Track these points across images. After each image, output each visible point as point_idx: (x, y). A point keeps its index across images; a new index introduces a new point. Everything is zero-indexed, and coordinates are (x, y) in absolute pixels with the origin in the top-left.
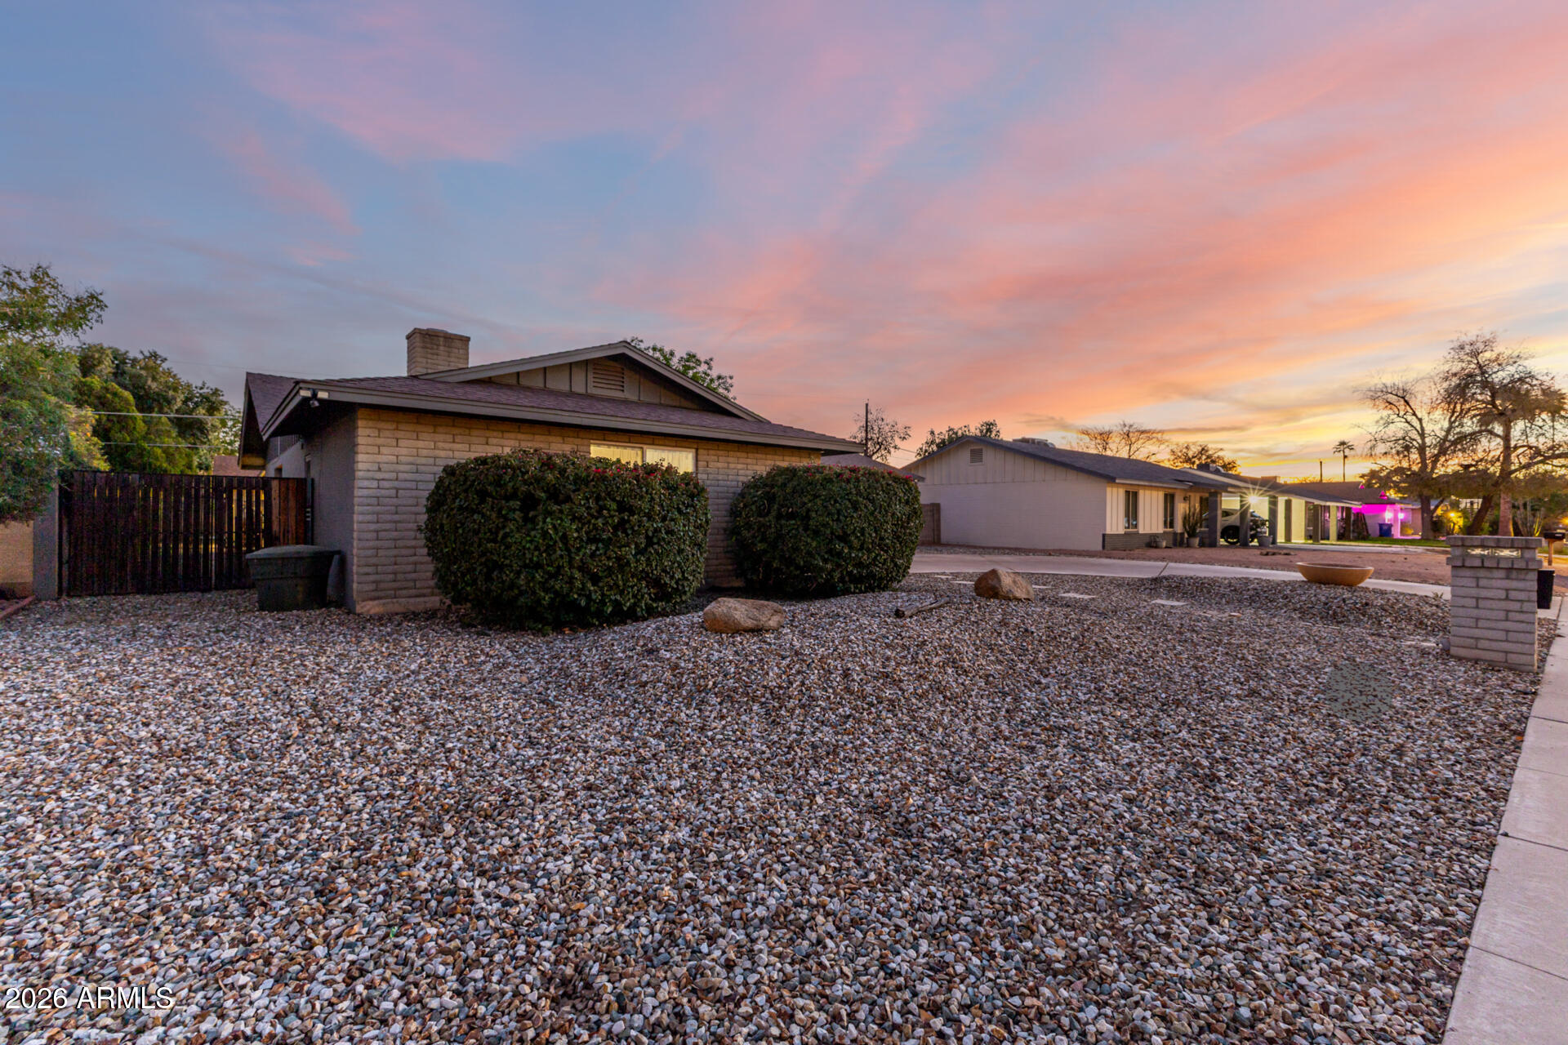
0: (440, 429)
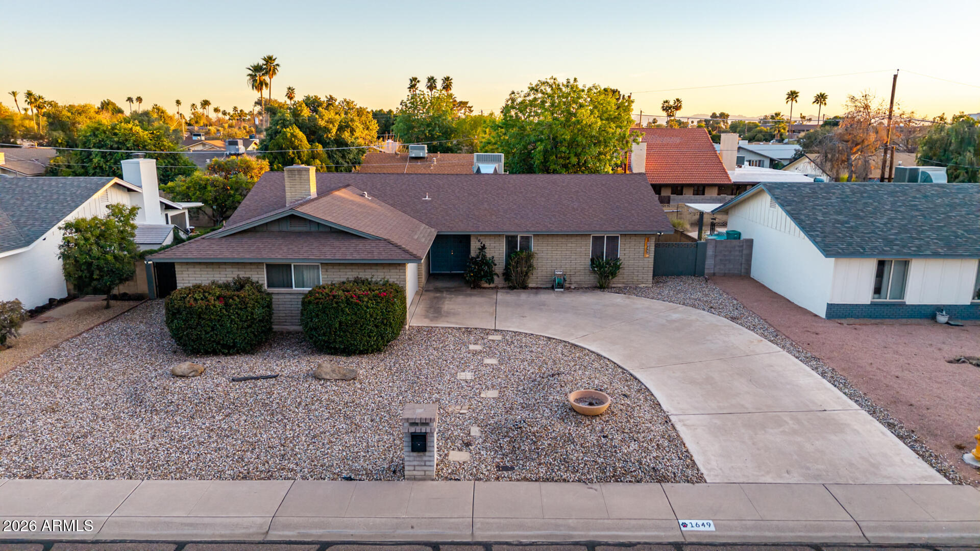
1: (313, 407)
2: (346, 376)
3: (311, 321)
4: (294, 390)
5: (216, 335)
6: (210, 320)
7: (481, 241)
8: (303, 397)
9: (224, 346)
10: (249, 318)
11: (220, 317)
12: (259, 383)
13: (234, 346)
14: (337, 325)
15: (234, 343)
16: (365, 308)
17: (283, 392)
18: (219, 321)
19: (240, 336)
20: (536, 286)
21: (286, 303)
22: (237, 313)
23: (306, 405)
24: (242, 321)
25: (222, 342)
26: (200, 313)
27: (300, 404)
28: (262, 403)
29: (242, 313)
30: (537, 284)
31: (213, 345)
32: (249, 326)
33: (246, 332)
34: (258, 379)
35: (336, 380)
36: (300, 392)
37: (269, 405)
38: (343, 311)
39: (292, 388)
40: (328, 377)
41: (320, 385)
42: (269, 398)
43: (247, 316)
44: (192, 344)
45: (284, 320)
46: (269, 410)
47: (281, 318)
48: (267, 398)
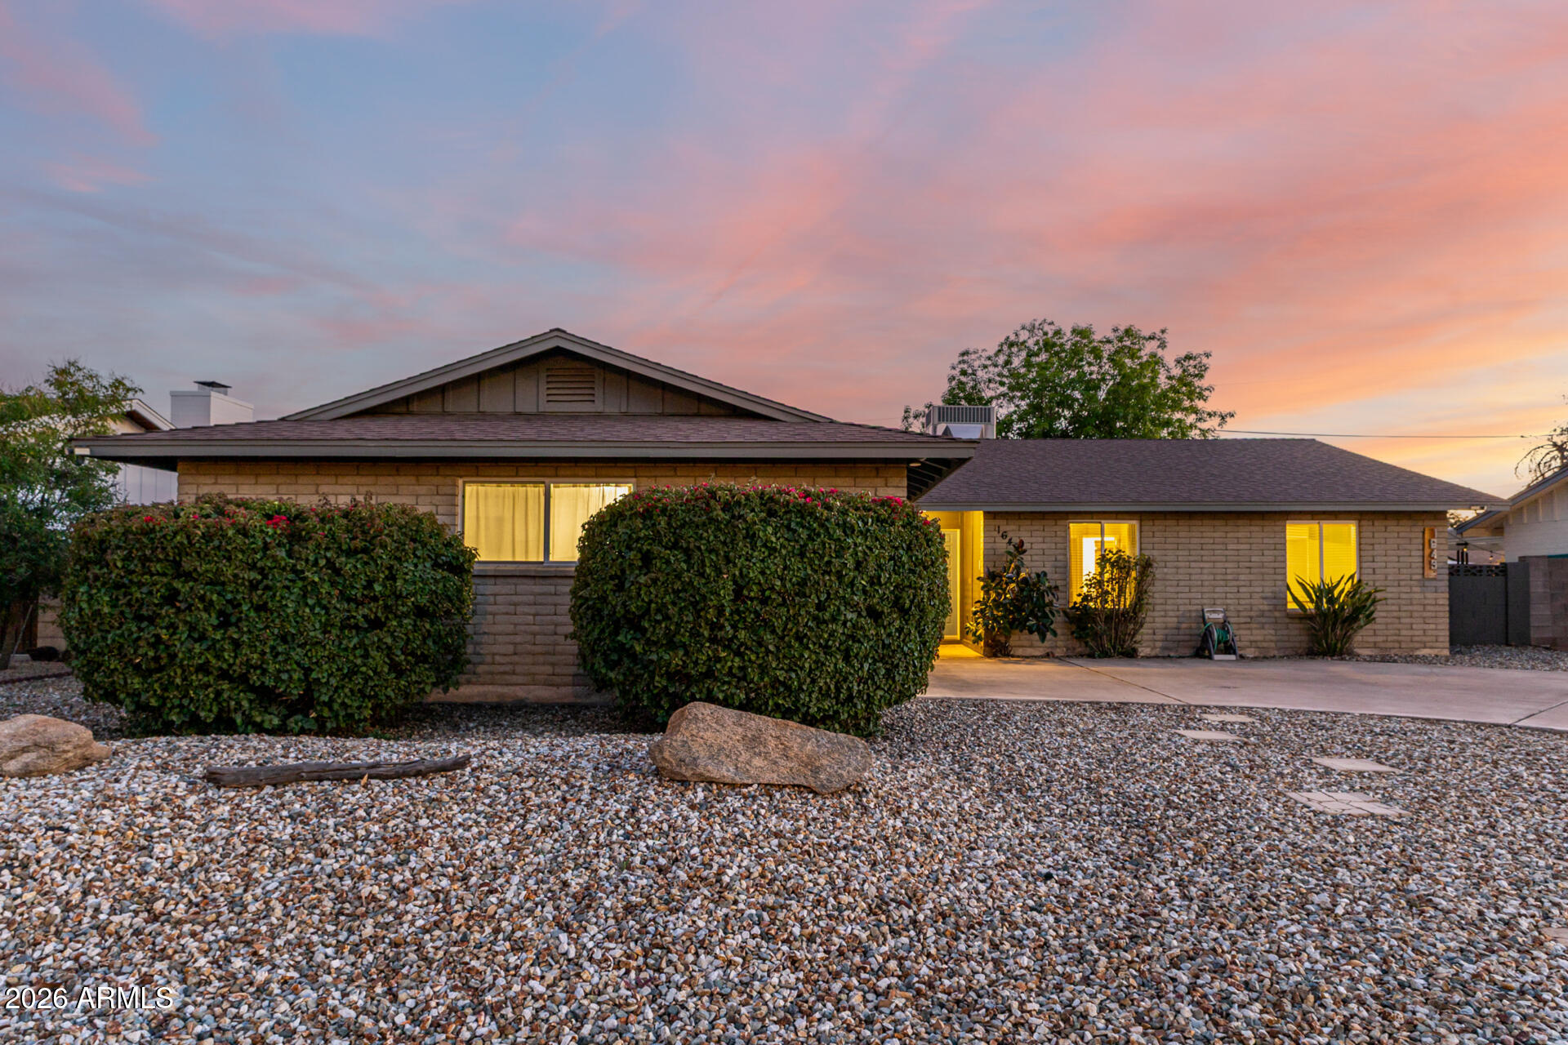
0: (261, 479)
1: (679, 926)
2: (816, 771)
3: (620, 588)
4: (546, 829)
5: (237, 644)
6: (215, 582)
7: (1010, 535)
8: (602, 865)
9: (266, 696)
10: (377, 588)
11: (261, 571)
12: (354, 797)
13: (306, 703)
14: (727, 594)
15: (310, 686)
16: (839, 533)
17: (480, 837)
18: (253, 586)
19: (332, 658)
20: (1153, 654)
21: (519, 609)
22: (330, 564)
23: (629, 909)
24: (349, 600)
25: (254, 678)
26: (181, 550)
27: (586, 899)
28: (340, 898)
29: (348, 565)
30: (1154, 648)
31: (218, 694)
32: (376, 624)
33: (361, 644)
34: (355, 779)
35: (768, 788)
36: (583, 837)
37: (382, 908)
38: (751, 537)
39: (535, 820)
40: (727, 772)
41: (692, 807)
42: (389, 868)
43: (369, 585)
44: (136, 683)
45: (508, 668)
46: (376, 940)
47: (498, 658)
48: (379, 867)
